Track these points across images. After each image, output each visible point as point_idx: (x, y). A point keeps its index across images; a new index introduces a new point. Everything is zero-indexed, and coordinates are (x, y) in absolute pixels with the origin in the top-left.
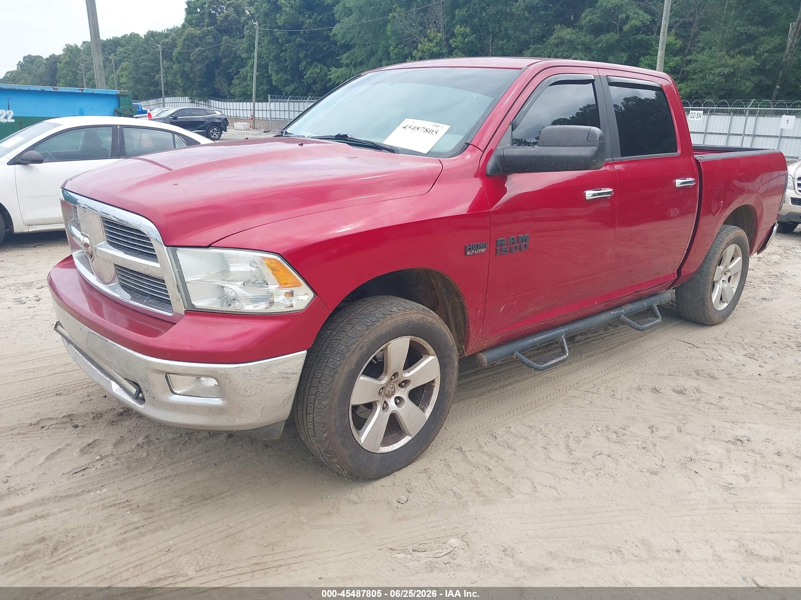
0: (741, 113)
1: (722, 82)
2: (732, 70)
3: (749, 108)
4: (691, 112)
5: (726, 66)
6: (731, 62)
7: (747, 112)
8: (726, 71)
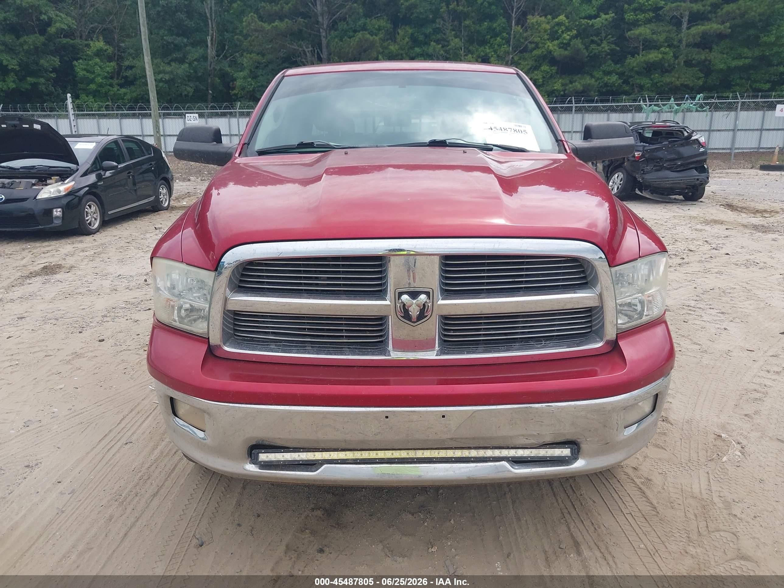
0: (232, 115)
1: (165, 87)
2: (172, 77)
3: (238, 110)
4: (187, 115)
5: (164, 72)
6: (168, 69)
7: (238, 114)
8: (167, 77)
